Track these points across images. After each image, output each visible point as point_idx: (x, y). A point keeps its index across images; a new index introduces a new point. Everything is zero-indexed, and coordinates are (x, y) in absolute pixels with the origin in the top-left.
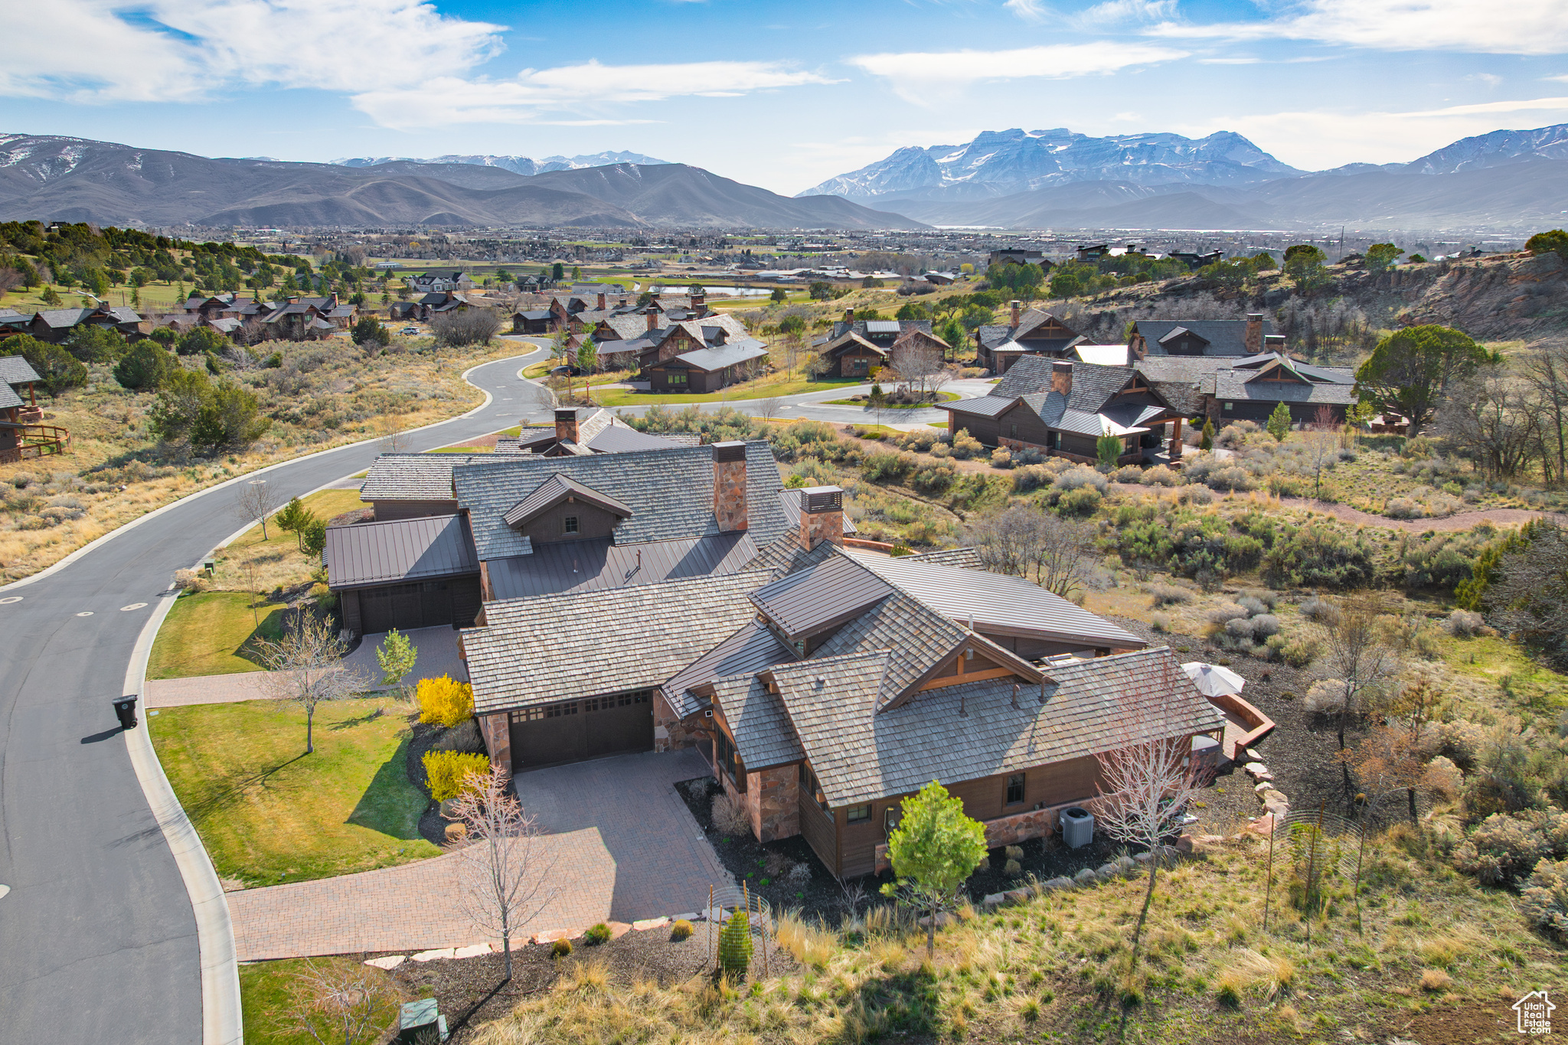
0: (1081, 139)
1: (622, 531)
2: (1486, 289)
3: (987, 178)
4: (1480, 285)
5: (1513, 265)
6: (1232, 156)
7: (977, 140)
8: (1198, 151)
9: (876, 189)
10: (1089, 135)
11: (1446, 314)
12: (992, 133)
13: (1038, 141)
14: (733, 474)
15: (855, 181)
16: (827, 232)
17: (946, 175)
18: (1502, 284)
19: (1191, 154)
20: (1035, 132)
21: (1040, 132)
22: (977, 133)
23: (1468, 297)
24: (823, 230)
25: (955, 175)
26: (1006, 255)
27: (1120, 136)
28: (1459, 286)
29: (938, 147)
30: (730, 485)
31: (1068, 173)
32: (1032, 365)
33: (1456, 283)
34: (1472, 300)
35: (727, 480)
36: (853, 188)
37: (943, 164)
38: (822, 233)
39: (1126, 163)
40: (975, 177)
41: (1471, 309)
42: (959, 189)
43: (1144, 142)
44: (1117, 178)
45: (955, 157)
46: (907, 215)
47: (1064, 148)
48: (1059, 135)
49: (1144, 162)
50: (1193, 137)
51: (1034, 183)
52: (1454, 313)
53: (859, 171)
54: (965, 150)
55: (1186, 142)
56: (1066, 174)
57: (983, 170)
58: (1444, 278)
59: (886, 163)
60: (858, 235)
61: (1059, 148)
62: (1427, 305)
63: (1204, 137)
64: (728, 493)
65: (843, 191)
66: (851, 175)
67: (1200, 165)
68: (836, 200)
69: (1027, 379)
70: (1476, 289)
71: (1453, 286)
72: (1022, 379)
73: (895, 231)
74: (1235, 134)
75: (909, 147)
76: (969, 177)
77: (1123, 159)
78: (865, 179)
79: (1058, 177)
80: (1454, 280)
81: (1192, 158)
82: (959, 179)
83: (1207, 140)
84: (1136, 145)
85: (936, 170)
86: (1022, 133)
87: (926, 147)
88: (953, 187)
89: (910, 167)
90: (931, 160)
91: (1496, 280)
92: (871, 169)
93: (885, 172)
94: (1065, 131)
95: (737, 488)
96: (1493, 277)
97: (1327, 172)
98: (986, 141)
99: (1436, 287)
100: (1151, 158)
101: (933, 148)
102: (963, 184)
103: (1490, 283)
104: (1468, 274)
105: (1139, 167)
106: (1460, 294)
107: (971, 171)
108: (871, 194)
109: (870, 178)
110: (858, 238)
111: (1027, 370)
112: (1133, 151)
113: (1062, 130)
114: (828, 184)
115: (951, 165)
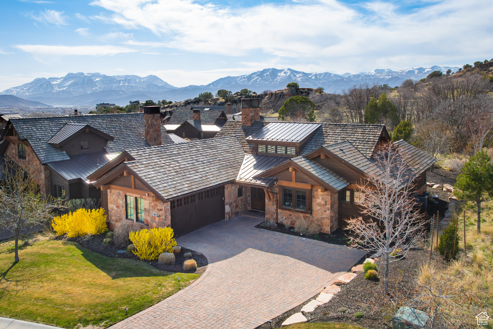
0: (105, 77)
1: (109, 148)
2: (279, 99)
3: (71, 89)
4: (278, 98)
5: (285, 92)
6: (155, 83)
7: (67, 76)
8: (144, 81)
9: (28, 93)
10: (107, 75)
11: (271, 106)
12: (72, 74)
13: (89, 77)
14: (156, 120)
15: (19, 90)
16: (10, 108)
17: (56, 88)
18: (283, 97)
19: (142, 82)
20: (88, 74)
21: (90, 74)
22: (66, 74)
23: (275, 101)
24: (8, 107)
25: (59, 88)
26: (102, 105)
27: (118, 76)
28: (272, 98)
29: (52, 78)
30: (155, 125)
31: (101, 88)
32: (181, 113)
33: (271, 97)
34: (276, 102)
35: (153, 123)
36: (18, 92)
37: (54, 84)
38: (8, 109)
39: (121, 84)
40: (67, 89)
41: (277, 105)
42: (61, 93)
43: (126, 78)
44: (118, 89)
45: (59, 82)
46: (42, 102)
47: (99, 79)
48: (97, 75)
49: (127, 84)
50: (142, 77)
51: (89, 91)
52: (273, 106)
53: (20, 86)
54: (62, 79)
55: (140, 78)
56: (100, 88)
57: (70, 86)
58: (267, 96)
59: (31, 83)
60: (23, 109)
61: (97, 79)
62: (265, 104)
63: (145, 77)
64: (154, 129)
65: (14, 93)
66: (17, 88)
67: (145, 85)
68: (11, 96)
69: (181, 118)
70: (277, 99)
71: (270, 99)
72: (179, 118)
73: (39, 107)
74: (155, 76)
75: (40, 78)
76: (65, 89)
77: (120, 83)
78: (23, 89)
79: (97, 89)
80: (270, 97)
81: (142, 83)
82: (61, 89)
83: (146, 77)
84: (124, 79)
85: (52, 86)
86: (83, 74)
87: (47, 78)
88: (59, 92)
89: (41, 85)
90: (49, 83)
91: (282, 96)
92: (25, 85)
93: (31, 87)
94: (99, 73)
95: (157, 126)
96: (280, 95)
97: (184, 88)
98: (70, 77)
99: (266, 99)
100: (129, 83)
101: (50, 78)
102: (63, 91)
103: (280, 97)
104: (274, 95)
105: (125, 86)
106: (273, 101)
107: (65, 87)
108: (26, 95)
109: (25, 89)
110: (24, 110)
111: (179, 115)
112: (123, 81)
113: (98, 73)
114: (7, 91)
115: (57, 84)
